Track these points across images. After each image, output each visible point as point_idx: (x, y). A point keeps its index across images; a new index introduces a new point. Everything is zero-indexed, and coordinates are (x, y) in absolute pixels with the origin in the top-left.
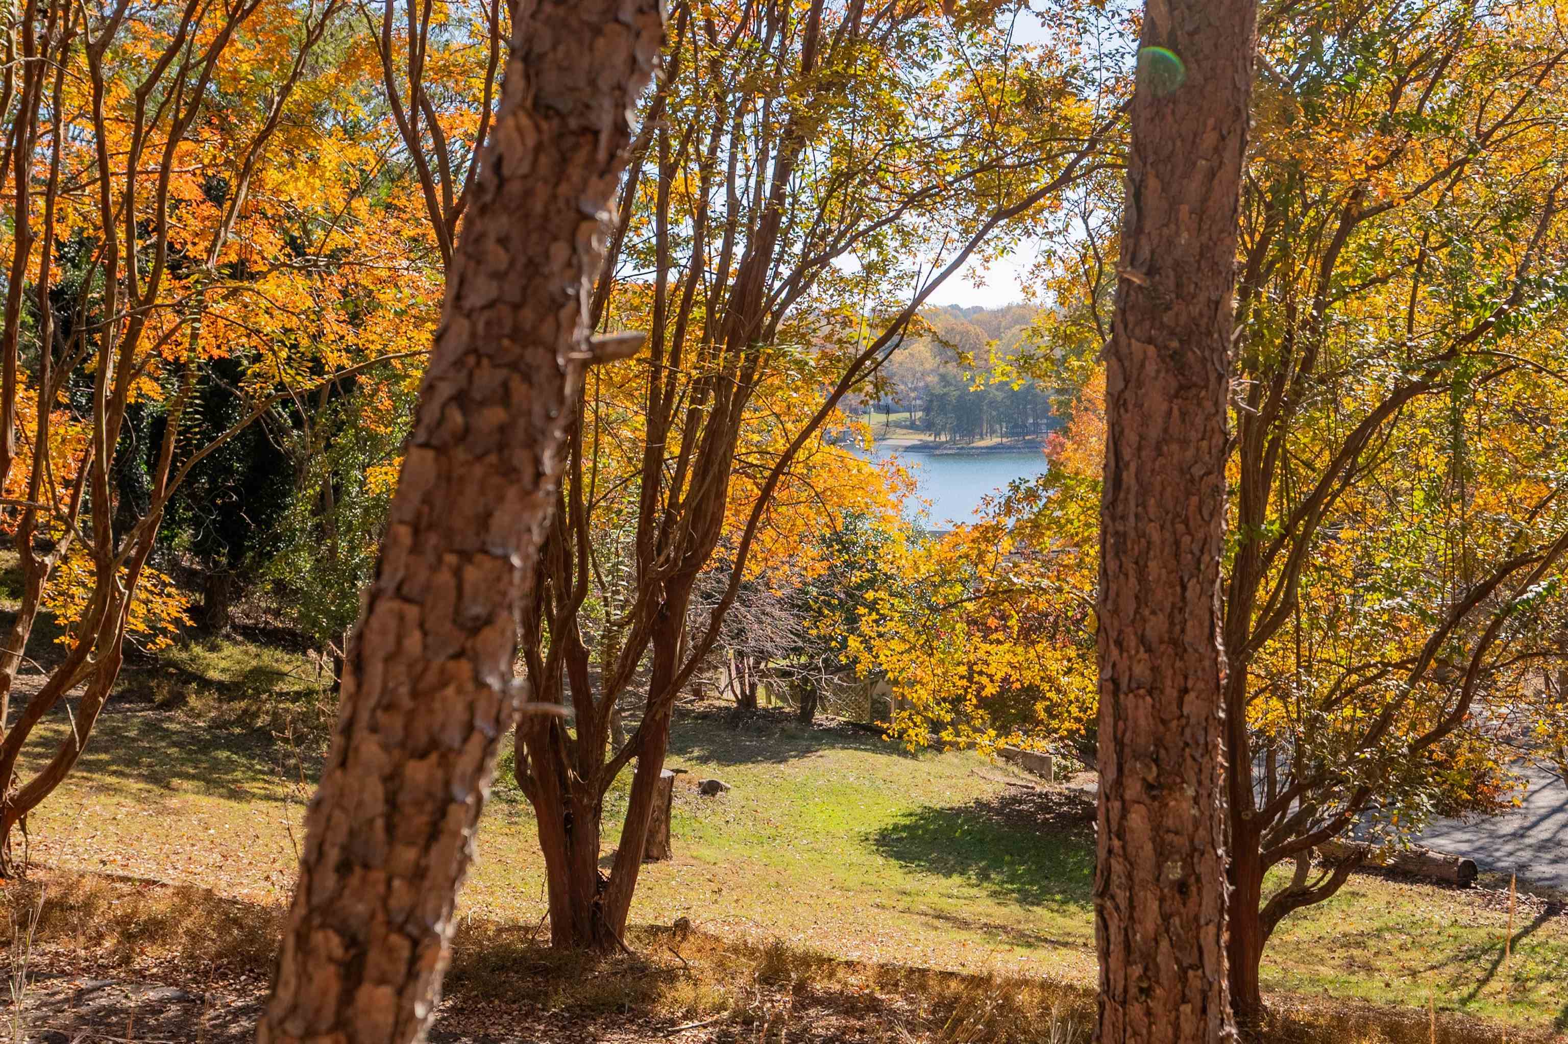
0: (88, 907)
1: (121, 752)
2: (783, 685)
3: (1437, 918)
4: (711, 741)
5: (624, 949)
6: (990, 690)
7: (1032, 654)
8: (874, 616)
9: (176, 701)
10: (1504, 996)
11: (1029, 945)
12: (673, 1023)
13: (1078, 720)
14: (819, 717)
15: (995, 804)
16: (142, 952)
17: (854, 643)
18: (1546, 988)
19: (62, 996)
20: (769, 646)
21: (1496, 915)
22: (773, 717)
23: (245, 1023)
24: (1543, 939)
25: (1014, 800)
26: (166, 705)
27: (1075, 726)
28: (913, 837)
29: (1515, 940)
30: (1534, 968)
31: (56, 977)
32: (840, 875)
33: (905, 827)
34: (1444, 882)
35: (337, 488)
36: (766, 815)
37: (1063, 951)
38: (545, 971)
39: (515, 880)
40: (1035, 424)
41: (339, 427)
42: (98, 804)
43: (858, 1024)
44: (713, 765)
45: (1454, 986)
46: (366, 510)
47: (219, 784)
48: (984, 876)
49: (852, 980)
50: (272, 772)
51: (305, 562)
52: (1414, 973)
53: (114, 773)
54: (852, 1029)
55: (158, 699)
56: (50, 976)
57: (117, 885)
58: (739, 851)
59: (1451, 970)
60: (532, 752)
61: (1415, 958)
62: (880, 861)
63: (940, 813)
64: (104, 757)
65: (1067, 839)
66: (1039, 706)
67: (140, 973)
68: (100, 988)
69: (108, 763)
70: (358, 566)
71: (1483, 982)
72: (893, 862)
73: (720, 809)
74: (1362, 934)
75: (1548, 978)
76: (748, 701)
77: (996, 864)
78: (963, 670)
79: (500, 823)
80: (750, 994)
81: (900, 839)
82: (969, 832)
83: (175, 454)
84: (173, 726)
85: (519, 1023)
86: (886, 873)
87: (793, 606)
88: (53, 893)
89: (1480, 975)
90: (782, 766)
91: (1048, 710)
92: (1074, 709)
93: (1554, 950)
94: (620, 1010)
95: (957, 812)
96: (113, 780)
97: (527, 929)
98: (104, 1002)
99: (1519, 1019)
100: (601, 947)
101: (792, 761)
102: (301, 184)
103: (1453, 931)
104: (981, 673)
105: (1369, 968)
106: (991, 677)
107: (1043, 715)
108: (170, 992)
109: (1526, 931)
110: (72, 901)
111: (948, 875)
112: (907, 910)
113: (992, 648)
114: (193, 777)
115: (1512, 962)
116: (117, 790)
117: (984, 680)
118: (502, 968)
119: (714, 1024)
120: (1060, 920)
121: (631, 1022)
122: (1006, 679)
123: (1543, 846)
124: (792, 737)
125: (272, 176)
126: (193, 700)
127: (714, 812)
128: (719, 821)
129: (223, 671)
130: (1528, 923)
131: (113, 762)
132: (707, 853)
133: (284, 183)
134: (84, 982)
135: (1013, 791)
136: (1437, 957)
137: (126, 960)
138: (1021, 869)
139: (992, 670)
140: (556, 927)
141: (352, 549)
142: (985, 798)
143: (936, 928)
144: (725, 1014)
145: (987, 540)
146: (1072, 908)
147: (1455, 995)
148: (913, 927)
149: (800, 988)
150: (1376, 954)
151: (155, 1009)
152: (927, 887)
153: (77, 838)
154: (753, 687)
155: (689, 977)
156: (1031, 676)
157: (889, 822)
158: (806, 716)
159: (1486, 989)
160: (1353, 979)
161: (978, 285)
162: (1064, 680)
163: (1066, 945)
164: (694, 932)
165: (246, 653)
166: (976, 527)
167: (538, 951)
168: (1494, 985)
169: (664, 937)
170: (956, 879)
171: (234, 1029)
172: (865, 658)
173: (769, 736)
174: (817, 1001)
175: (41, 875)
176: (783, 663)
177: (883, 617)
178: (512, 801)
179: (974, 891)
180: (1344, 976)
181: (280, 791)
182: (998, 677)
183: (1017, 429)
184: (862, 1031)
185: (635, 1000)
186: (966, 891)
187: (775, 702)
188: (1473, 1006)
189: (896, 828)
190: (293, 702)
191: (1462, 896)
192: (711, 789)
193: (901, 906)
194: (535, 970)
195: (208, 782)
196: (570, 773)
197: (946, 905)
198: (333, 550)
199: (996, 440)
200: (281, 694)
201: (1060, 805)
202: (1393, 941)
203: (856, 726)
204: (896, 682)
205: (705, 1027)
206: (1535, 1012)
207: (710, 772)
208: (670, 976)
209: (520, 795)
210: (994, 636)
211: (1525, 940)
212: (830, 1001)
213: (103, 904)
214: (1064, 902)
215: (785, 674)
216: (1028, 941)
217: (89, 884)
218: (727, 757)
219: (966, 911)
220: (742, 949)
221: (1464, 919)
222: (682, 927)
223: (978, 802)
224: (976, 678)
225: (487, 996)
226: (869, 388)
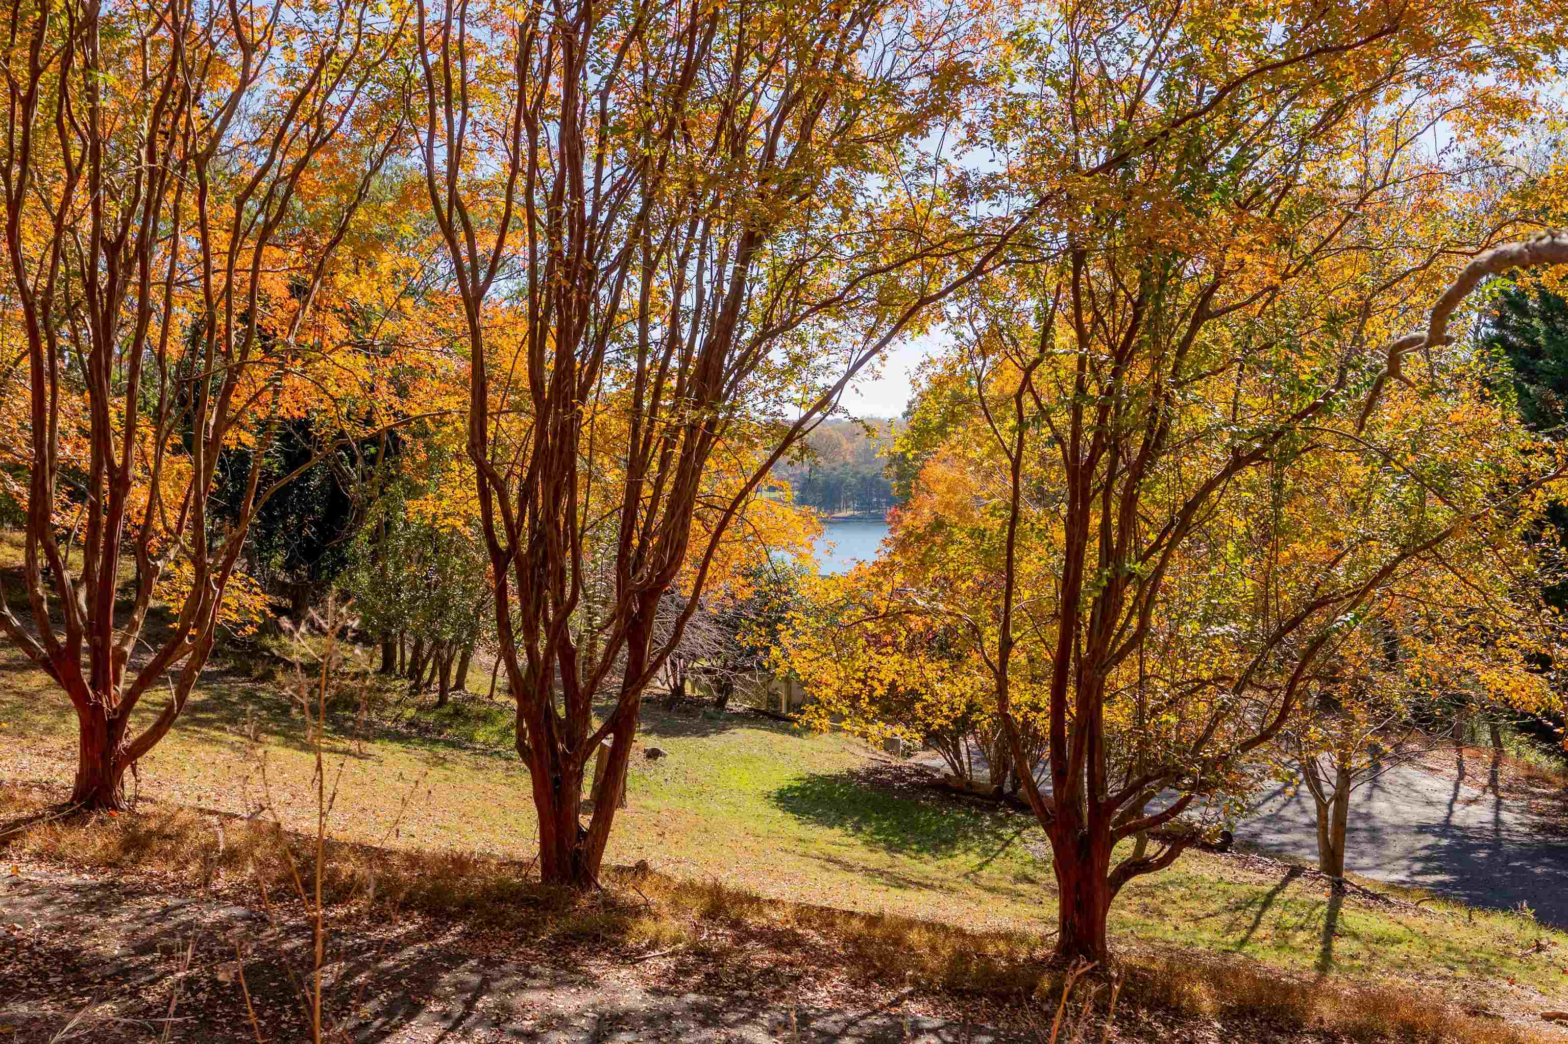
0: (180, 836)
1: (224, 713)
2: (704, 679)
3: (1206, 875)
4: (653, 719)
5: (598, 887)
6: (880, 692)
7: (915, 664)
8: (791, 631)
9: (268, 676)
10: (1268, 942)
11: (900, 887)
12: (639, 953)
13: (947, 717)
14: (730, 704)
15: (863, 773)
16: (218, 876)
17: (775, 652)
18: (1301, 936)
19: (150, 912)
20: (699, 651)
21: (1251, 874)
22: (698, 703)
23: (298, 942)
24: (1291, 896)
25: (877, 771)
26: (262, 679)
27: (945, 723)
28: (803, 797)
29: (1270, 896)
30: (1290, 920)
31: (148, 895)
32: (751, 824)
33: (797, 788)
34: (1208, 847)
35: (388, 524)
36: (694, 776)
37: (926, 892)
38: (536, 903)
39: (510, 820)
40: (878, 503)
41: (391, 478)
42: (203, 752)
43: (788, 958)
44: (654, 736)
45: (1228, 932)
46: (408, 541)
47: (293, 738)
48: (858, 829)
49: (774, 915)
50: (334, 732)
51: (363, 578)
52: (1196, 920)
53: (218, 728)
54: (782, 963)
55: (255, 674)
56: (144, 894)
57: (207, 817)
58: (675, 803)
59: (1225, 917)
60: (530, 727)
61: (1193, 906)
62: (779, 814)
63: (823, 779)
64: (212, 716)
65: (917, 801)
66: (918, 706)
67: (216, 894)
68: (182, 906)
69: (214, 721)
70: (401, 583)
71: (1253, 929)
72: (789, 815)
73: (660, 770)
74: (1150, 886)
75: (1302, 928)
76: (678, 691)
77: (866, 819)
78: (861, 675)
79: (500, 774)
80: (698, 929)
81: (793, 797)
82: (844, 794)
83: (259, 485)
84: (263, 695)
85: (515, 947)
86: (785, 823)
87: (717, 622)
88: (153, 824)
89: (1249, 923)
90: (704, 740)
91: (924, 708)
92: (945, 709)
93: (1303, 905)
94: (596, 939)
95: (836, 778)
96: (216, 733)
97: (521, 864)
98: (184, 918)
99: (1285, 962)
100: (580, 885)
101: (712, 736)
102: (363, 285)
103: (1221, 886)
104: (873, 678)
105: (1162, 915)
106: (881, 682)
107: (920, 713)
108: (239, 911)
109: (1277, 890)
110: (167, 830)
111: (831, 827)
112: (804, 855)
113: (883, 659)
114: (276, 733)
115: (1273, 912)
116: (219, 742)
117: (876, 684)
118: (501, 900)
119: (673, 954)
120: (920, 867)
121: (605, 950)
122: (893, 685)
123: (1269, 819)
124: (711, 718)
125: (342, 279)
126: (280, 677)
127: (656, 773)
128: (660, 779)
129: (303, 655)
130: (1278, 882)
131: (219, 720)
132: (650, 803)
133: (351, 285)
134: (171, 901)
135: (875, 764)
136: (1212, 907)
137: (207, 882)
138: (885, 824)
139: (881, 676)
140: (545, 868)
141: (398, 569)
142: (854, 768)
143: (828, 870)
144: (681, 946)
145: (885, 574)
146: (926, 856)
147: (1230, 939)
148: (813, 868)
149: (736, 924)
150: (1163, 902)
151: (225, 926)
152: (815, 836)
153: (184, 777)
154: (683, 680)
155: (650, 913)
156: (912, 682)
157: (785, 785)
158: (721, 703)
159: (1254, 935)
160: (1150, 922)
161: (876, 378)
162: (937, 686)
163: (926, 886)
164: (651, 873)
165: (320, 643)
166: (875, 564)
167: (530, 887)
168: (1260, 932)
169: (627, 876)
170: (837, 831)
171: (286, 946)
172: (783, 663)
173: (695, 717)
174: (751, 935)
175: (149, 808)
176: (706, 664)
177: (797, 632)
178: (508, 759)
179: (851, 840)
180: (1141, 919)
181: (340, 746)
182: (886, 682)
183: (866, 505)
184: (791, 964)
185: (608, 931)
186: (845, 840)
187: (697, 693)
188: (1247, 949)
189: (790, 788)
190: (352, 679)
191: (1222, 858)
192: (653, 754)
193: (800, 850)
194: (528, 902)
195: (286, 736)
196: (560, 746)
197: (833, 850)
198: (384, 569)
199: (850, 513)
200: (343, 674)
201: (911, 776)
202: (1176, 893)
203: (757, 712)
204: (806, 683)
205: (664, 956)
206: (1297, 956)
207: (653, 742)
208: (636, 911)
209: (515, 754)
210: (884, 650)
211: (1278, 897)
212: (760, 935)
213: (192, 834)
214: (919, 851)
215: (707, 671)
216: (902, 883)
217: (183, 817)
218: (664, 731)
219: (848, 855)
220: (688, 888)
221: (1228, 877)
222: (642, 868)
223: (849, 771)
224: (869, 682)
225: (489, 923)
226: (796, 452)
